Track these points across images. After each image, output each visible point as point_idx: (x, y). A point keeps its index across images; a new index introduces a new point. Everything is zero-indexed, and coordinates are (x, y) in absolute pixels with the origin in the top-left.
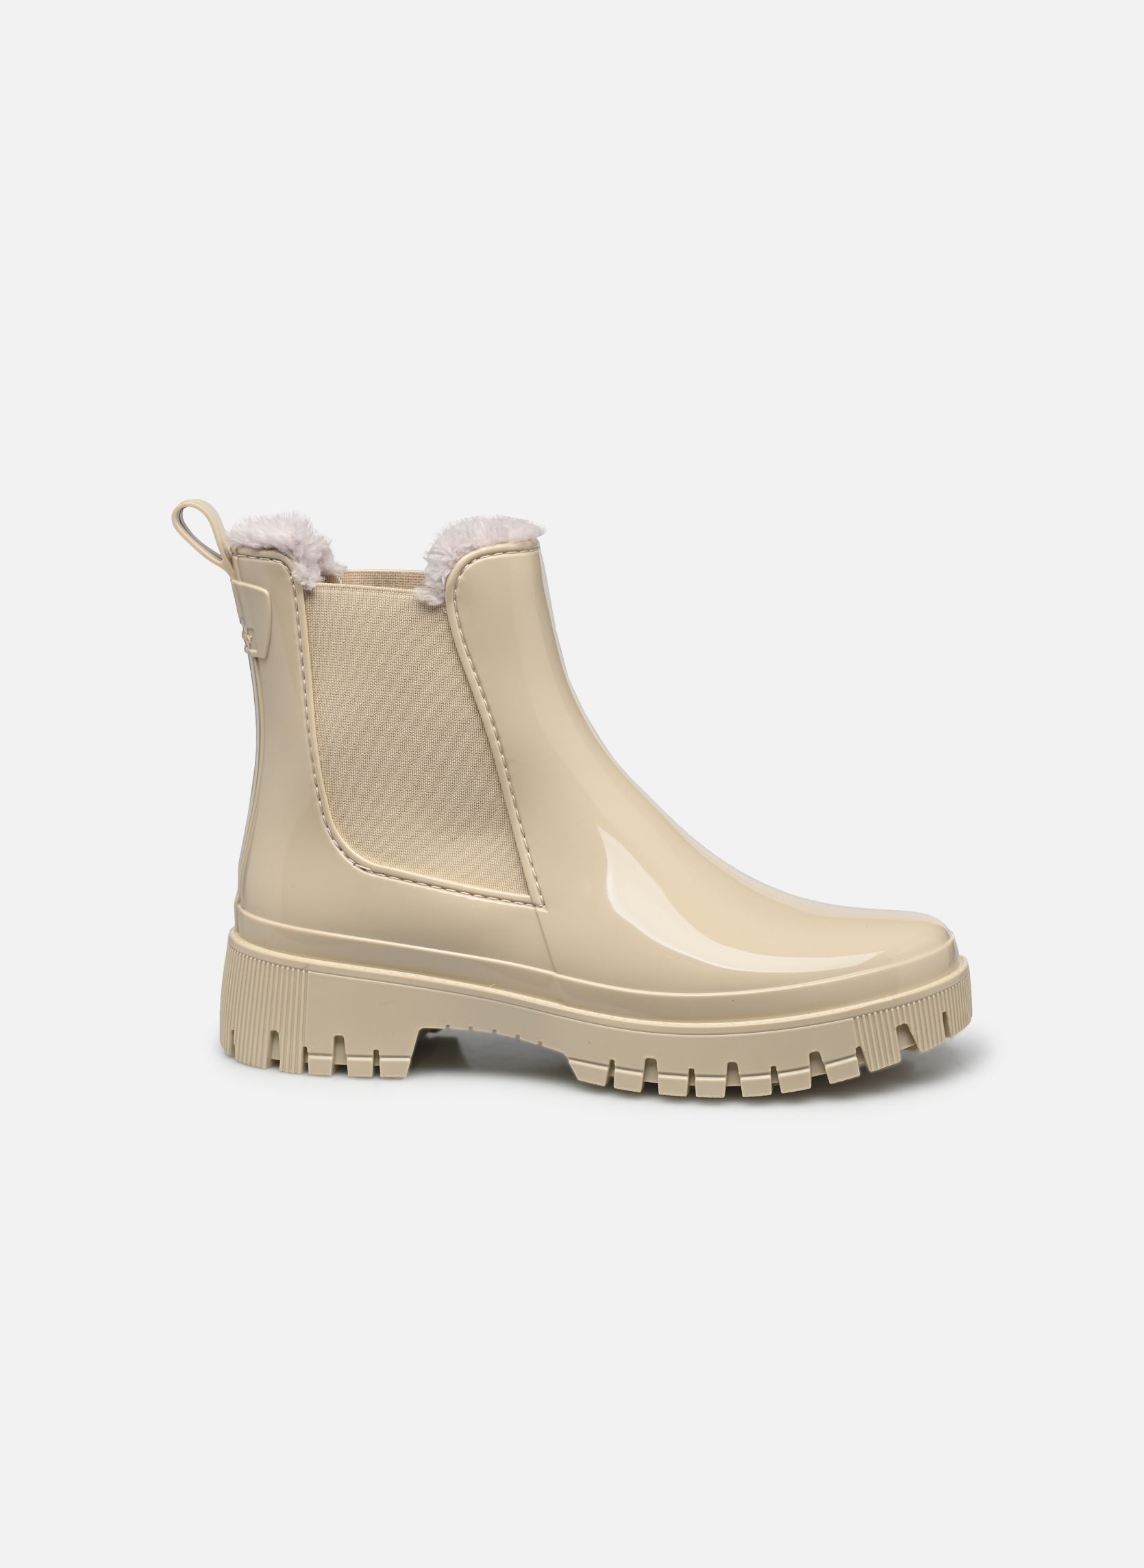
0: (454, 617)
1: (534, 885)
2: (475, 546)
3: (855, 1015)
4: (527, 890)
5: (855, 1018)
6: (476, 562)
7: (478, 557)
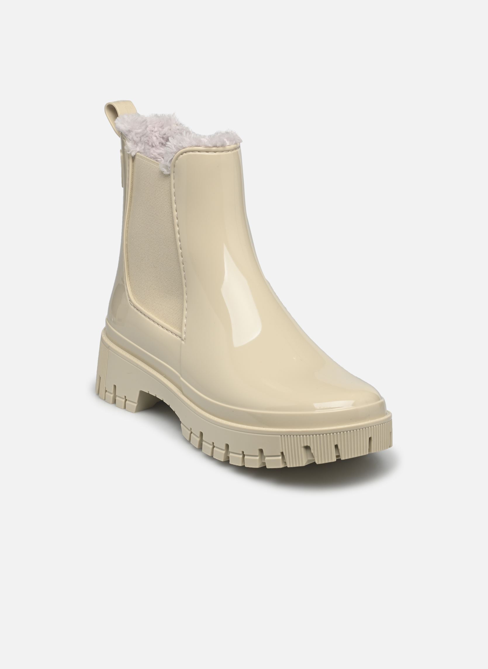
0: (173, 181)
1: (184, 328)
2: (184, 146)
3: (282, 434)
4: (181, 329)
5: (281, 436)
6: (185, 154)
7: (186, 152)
